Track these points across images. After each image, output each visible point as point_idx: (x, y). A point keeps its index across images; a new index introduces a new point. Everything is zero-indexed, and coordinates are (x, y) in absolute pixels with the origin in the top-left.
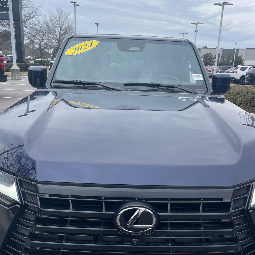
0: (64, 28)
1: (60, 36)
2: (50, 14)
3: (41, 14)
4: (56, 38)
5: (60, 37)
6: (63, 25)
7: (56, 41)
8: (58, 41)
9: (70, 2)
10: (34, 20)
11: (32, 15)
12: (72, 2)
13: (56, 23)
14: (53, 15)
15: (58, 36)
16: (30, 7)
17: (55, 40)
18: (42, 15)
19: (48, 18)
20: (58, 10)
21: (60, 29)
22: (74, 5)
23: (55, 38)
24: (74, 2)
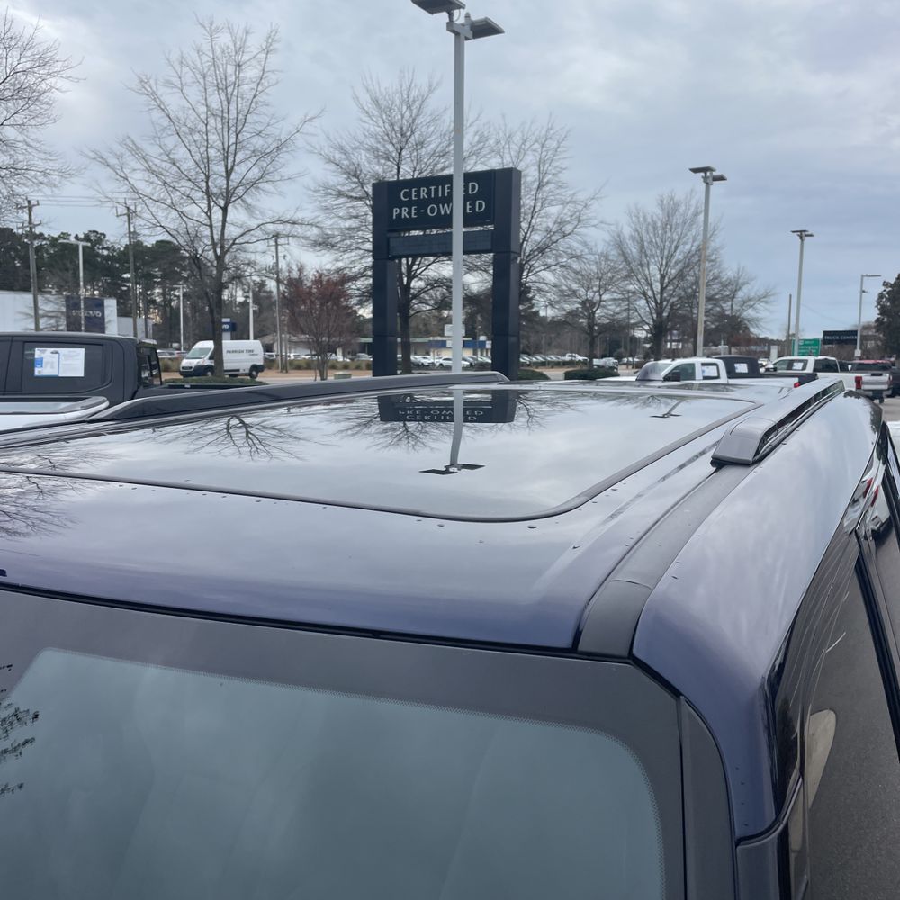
0: (679, 256)
1: (662, 283)
2: (634, 219)
3: (595, 222)
4: (650, 293)
5: (663, 289)
6: (677, 247)
7: (648, 302)
8: (656, 302)
9: (691, 170)
10: (574, 243)
11: (568, 228)
12: (696, 171)
13: (652, 241)
14: (645, 218)
15: (657, 286)
16: (564, 204)
17: (646, 299)
18: (602, 222)
19: (627, 231)
20: (662, 201)
21: (664, 263)
22: (705, 178)
23: (645, 294)
24: (705, 170)
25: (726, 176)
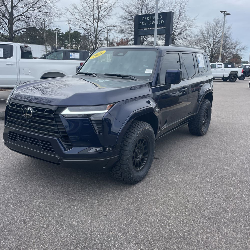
0: (219, 36)
1: (213, 44)
2: (207, 25)
3: (194, 26)
4: (210, 47)
5: (213, 45)
6: (218, 33)
7: (209, 49)
8: (211, 49)
9: (220, 12)
10: (188, 32)
11: (187, 28)
12: (221, 12)
13: (211, 32)
14: (210, 25)
15: (212, 45)
16: (186, 21)
17: (209, 48)
18: (196, 26)
19: (204, 29)
20: (215, 20)
21: (214, 38)
22: (224, 14)
23: (208, 47)
24: (224, 12)
25: (230, 13)
